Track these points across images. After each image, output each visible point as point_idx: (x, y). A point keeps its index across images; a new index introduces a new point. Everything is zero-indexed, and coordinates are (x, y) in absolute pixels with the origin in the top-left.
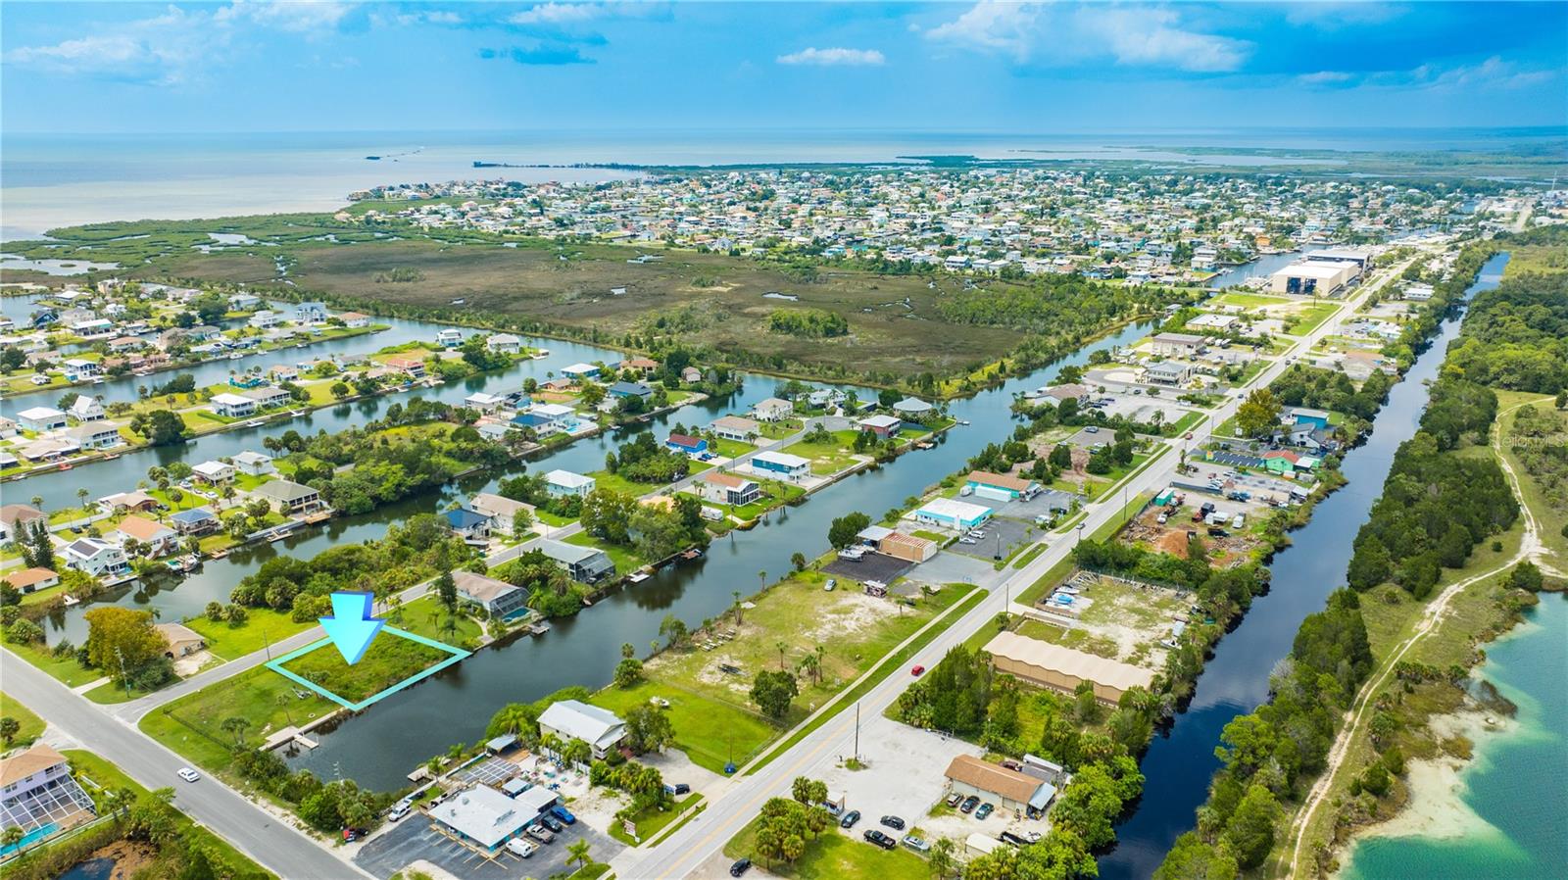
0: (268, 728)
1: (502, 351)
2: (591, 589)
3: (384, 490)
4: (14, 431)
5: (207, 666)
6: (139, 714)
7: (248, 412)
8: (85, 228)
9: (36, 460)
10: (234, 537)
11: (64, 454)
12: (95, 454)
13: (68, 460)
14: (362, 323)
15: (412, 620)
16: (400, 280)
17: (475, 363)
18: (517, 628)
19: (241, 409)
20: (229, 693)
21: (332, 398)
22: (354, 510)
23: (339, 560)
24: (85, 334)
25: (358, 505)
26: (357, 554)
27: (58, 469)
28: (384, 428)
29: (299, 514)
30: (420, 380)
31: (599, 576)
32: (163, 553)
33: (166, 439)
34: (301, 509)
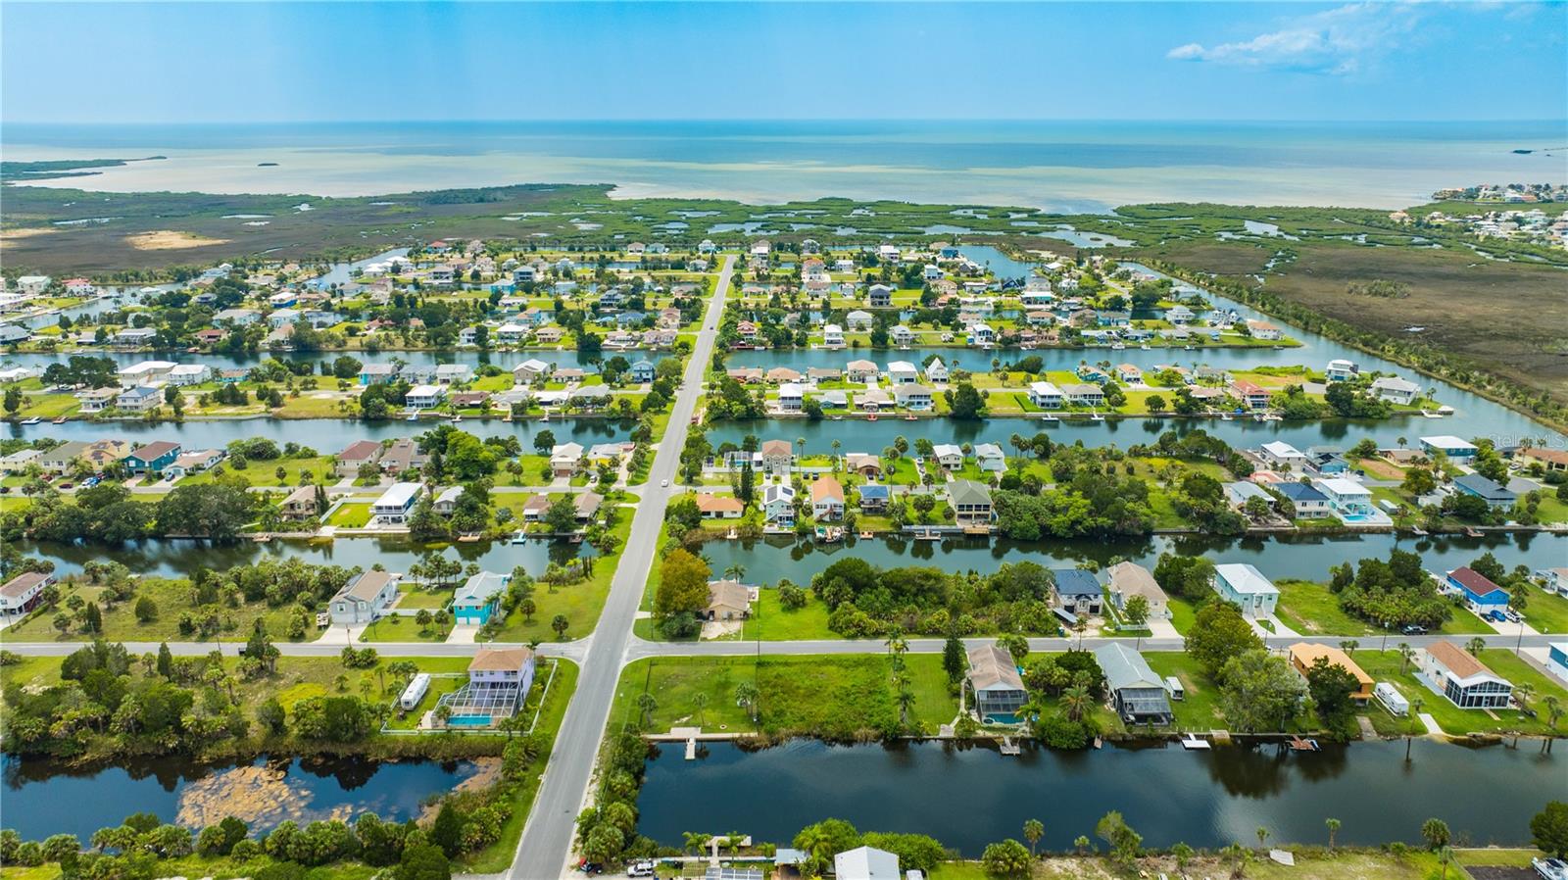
0: (685, 719)
1: (1381, 399)
2: (1122, 729)
3: (1058, 522)
4: (875, 378)
5: (726, 637)
6: (641, 655)
7: (1055, 405)
8: (1150, 207)
9: (860, 406)
10: (893, 525)
11: (881, 406)
12: (904, 412)
13: (881, 412)
14: (1271, 335)
15: (913, 674)
16: (1375, 294)
17: (1336, 405)
18: (989, 734)
19: (1046, 400)
20: (706, 670)
21: (1145, 409)
22: (1016, 534)
23: (909, 580)
24: (1029, 303)
25: (1021, 530)
26: (932, 582)
27: (865, 419)
28: (1150, 456)
29: (968, 521)
30: (1256, 411)
31: (1140, 718)
32: (827, 518)
33: (962, 413)
34: (969, 516)
